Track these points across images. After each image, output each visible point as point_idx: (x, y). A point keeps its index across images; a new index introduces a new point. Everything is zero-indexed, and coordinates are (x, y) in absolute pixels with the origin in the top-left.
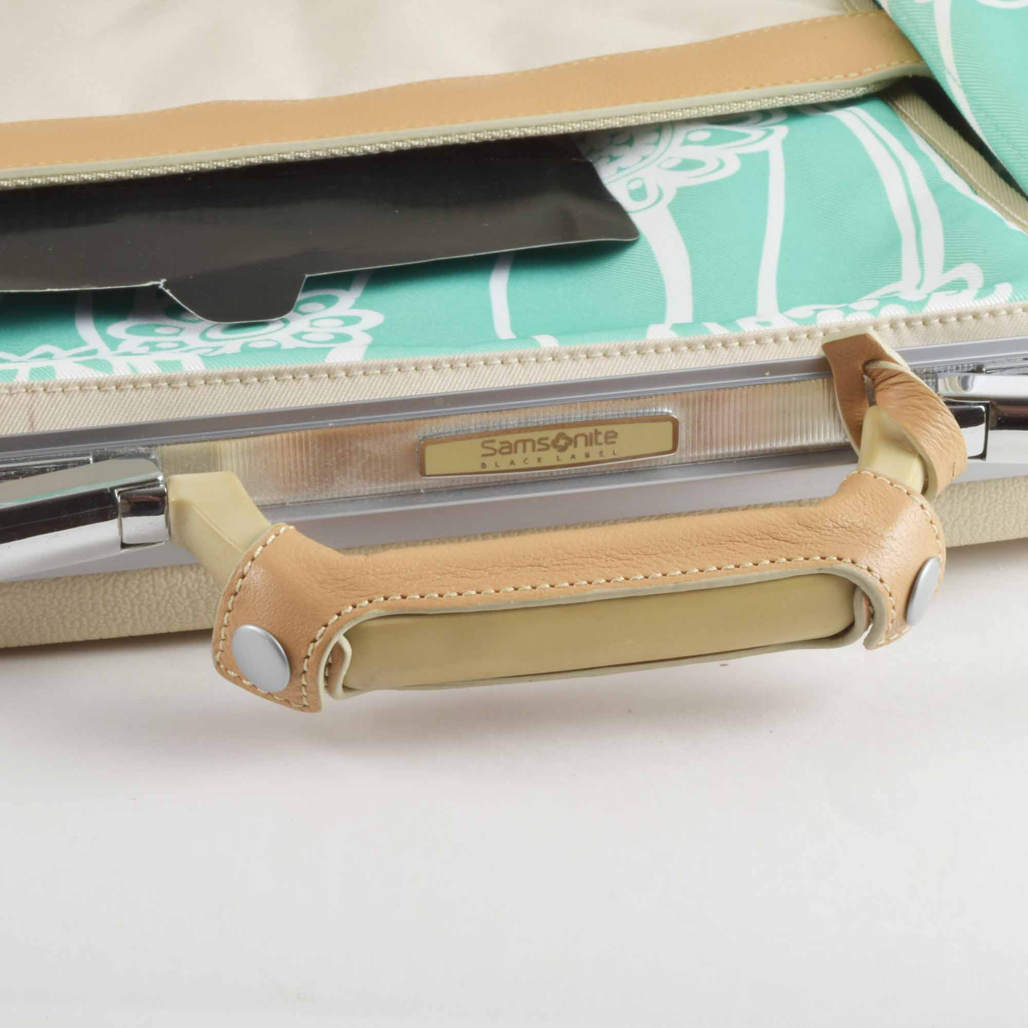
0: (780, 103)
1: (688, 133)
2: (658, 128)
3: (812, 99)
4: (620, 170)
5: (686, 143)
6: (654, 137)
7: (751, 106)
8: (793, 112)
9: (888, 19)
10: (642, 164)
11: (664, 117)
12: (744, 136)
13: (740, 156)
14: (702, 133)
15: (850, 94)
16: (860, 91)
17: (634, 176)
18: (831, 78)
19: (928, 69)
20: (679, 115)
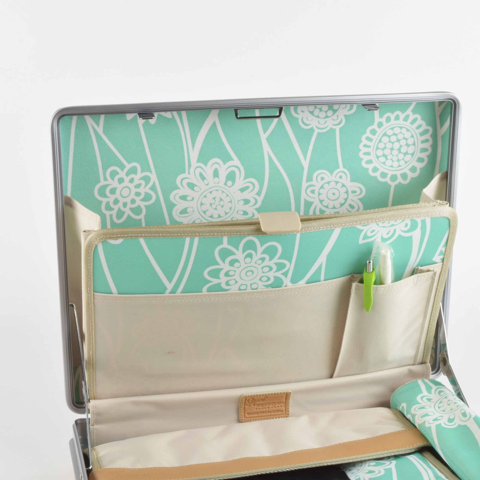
0: (393, 454)
1: (369, 463)
2: (361, 462)
3: (401, 453)
4: (352, 473)
5: (369, 466)
6: (361, 464)
7: (386, 455)
8: (396, 457)
9: (418, 430)
10: (358, 472)
11: (363, 459)
12: (384, 464)
13: (384, 469)
14: (373, 463)
15: (411, 451)
16: (413, 451)
17: (356, 475)
18: (406, 447)
19: (431, 444)
20: (367, 458)
